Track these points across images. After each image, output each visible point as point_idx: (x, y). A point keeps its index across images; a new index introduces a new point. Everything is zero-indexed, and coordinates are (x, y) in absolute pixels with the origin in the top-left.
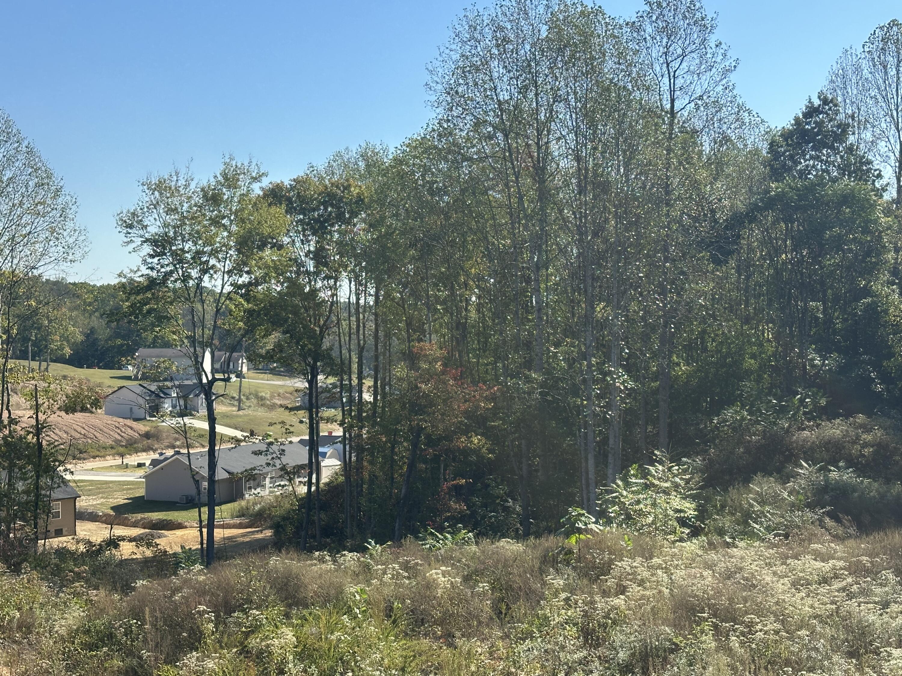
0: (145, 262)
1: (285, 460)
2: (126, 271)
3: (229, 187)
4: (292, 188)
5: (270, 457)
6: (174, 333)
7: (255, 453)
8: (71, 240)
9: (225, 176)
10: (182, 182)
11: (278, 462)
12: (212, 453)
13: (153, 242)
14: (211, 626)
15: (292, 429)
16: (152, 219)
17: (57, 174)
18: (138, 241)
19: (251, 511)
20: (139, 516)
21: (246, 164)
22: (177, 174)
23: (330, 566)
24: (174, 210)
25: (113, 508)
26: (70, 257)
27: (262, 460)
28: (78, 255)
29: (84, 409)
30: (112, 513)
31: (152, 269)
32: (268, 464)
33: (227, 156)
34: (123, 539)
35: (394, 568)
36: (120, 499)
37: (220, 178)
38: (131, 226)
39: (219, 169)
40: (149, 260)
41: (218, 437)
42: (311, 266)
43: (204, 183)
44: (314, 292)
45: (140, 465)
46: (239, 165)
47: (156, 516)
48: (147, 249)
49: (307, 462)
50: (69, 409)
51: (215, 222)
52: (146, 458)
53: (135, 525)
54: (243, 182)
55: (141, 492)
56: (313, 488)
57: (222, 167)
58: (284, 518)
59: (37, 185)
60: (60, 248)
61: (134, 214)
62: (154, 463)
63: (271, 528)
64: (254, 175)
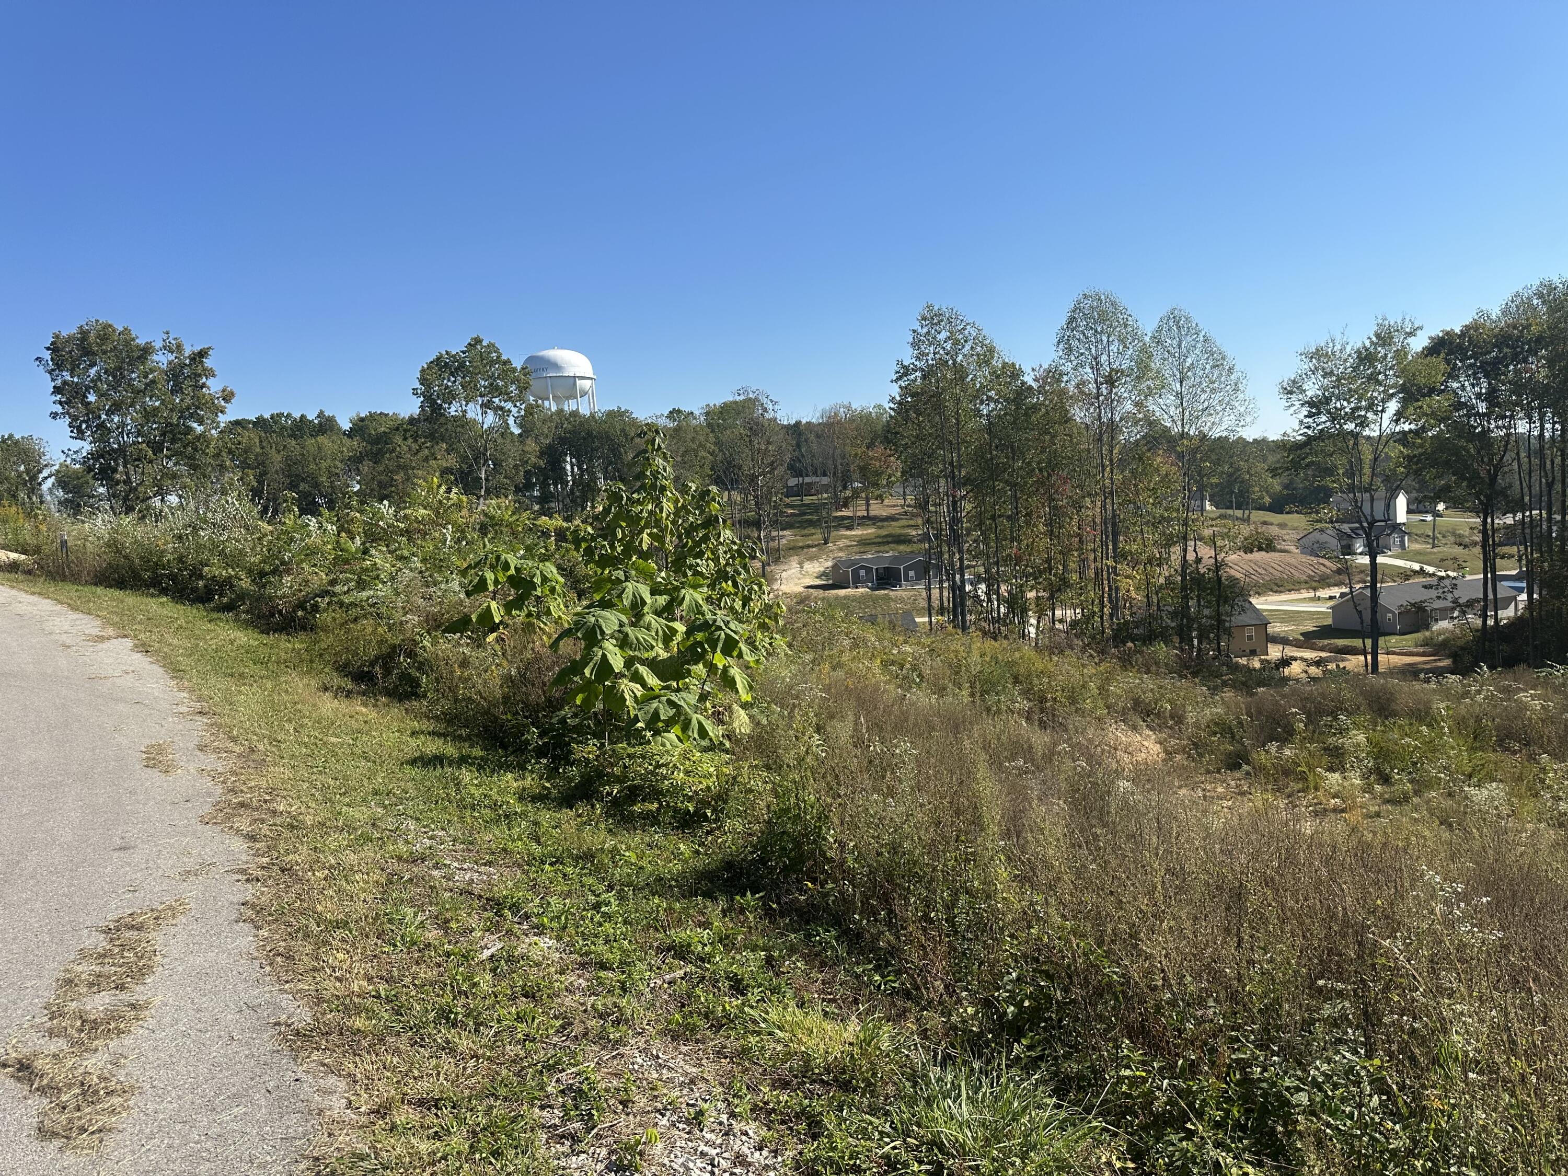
0: (1301, 422)
1: (1457, 593)
2: (1289, 431)
3: (1383, 346)
4: (1463, 334)
5: (1441, 591)
6: (1334, 482)
7: (1425, 587)
8: (1242, 409)
9: (1378, 336)
10: (1338, 347)
11: (1449, 596)
12: (1373, 587)
13: (1311, 404)
14: (1302, 725)
15: (1464, 564)
16: (1310, 383)
17: (1230, 354)
18: (1297, 403)
19: (1435, 641)
20: (1326, 642)
21: (1399, 321)
22: (1333, 341)
23: (1433, 686)
24: (1332, 373)
25: (1302, 634)
26: (1242, 423)
27: (1433, 593)
28: (1248, 419)
29: (1260, 549)
30: (1302, 638)
31: (1308, 427)
32: (1439, 598)
33: (1380, 317)
34: (1295, 659)
35: (1488, 690)
36: (1309, 627)
37: (1374, 339)
38: (1291, 393)
39: (1371, 331)
40: (1308, 420)
41: (1379, 573)
42: (1482, 408)
43: (1359, 345)
44: (1486, 432)
45: (1331, 598)
46: (1392, 323)
47: (1341, 642)
48: (1305, 411)
49: (1481, 595)
50: (1248, 550)
51: (1373, 379)
52: (1336, 591)
53: (1322, 649)
54: (1398, 339)
55: (1329, 621)
56: (1490, 622)
57: (1376, 328)
58: (1462, 648)
59: (1214, 367)
60: (1232, 416)
61: (1294, 382)
62: (1343, 595)
63: (1449, 657)
64: (1408, 330)
